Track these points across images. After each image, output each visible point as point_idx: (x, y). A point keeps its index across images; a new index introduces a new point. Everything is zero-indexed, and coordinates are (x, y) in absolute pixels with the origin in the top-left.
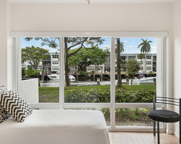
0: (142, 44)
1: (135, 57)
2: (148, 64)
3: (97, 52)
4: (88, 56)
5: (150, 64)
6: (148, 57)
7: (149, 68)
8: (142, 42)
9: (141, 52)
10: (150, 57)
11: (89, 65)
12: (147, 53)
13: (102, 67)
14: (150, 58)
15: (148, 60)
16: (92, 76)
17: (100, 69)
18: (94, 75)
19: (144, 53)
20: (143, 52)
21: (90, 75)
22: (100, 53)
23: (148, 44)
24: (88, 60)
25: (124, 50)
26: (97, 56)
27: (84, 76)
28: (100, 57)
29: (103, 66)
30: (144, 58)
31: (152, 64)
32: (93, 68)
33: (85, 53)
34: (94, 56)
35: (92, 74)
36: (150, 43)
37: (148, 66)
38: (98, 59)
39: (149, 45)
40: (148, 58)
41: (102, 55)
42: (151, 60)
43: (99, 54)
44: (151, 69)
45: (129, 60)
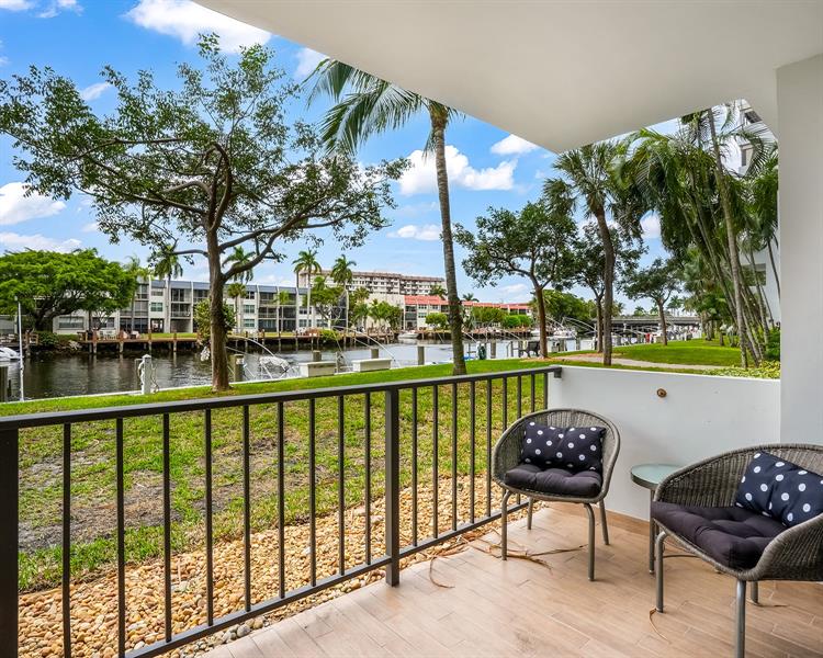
2: (247, 311)
3: (105, 271)
4: (73, 281)
5: (253, 311)
6: (248, 292)
7: (250, 322)
10: (252, 293)
11: (70, 313)
13: (114, 318)
14: (253, 297)
15: (247, 302)
16: (85, 347)
17: (105, 326)
18: (95, 345)
21: (74, 344)
22: (115, 275)
24: (68, 295)
26: (106, 285)
27: (52, 347)
28: (115, 286)
29: (116, 315)
31: (256, 311)
32: (78, 321)
33: (61, 270)
34: (93, 284)
35: (87, 341)
37: (247, 316)
38: (108, 294)
40: (247, 298)
41: (122, 283)
42: (255, 302)
43: (111, 277)
44: (253, 325)
45: (195, 300)
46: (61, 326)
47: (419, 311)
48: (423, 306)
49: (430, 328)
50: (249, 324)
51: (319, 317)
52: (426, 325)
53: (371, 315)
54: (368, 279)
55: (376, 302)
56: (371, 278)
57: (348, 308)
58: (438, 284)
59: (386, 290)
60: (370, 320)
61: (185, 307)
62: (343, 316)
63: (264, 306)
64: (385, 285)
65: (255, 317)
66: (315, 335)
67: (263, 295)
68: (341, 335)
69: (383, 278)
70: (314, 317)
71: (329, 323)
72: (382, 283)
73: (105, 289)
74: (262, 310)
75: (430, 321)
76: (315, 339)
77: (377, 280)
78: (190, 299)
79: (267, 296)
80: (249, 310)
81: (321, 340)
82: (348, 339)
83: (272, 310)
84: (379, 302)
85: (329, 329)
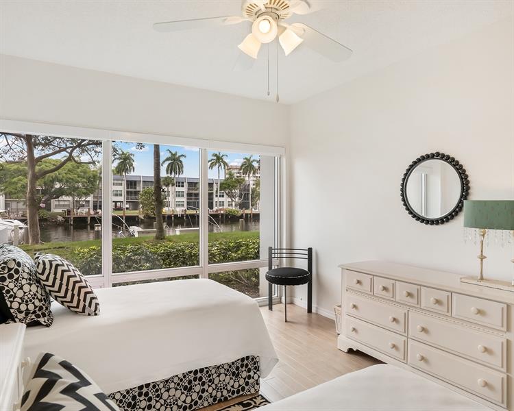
0: (167, 159)
2: (179, 196)
3: (79, 170)
4: (56, 177)
5: (183, 196)
6: (179, 183)
7: (181, 203)
8: (169, 155)
9: (167, 173)
10: (183, 183)
11: (58, 198)
12: (177, 176)
13: (89, 201)
14: (183, 186)
15: (179, 189)
16: (67, 220)
17: (83, 206)
18: (72, 218)
19: (173, 176)
20: (171, 174)
21: (60, 218)
22: (85, 172)
23: (178, 159)
24: (57, 186)
25: (134, 168)
26: (79, 179)
27: (46, 220)
28: (85, 180)
29: (90, 198)
30: (173, 185)
31: (185, 195)
32: (66, 203)
34: (70, 178)
35: (67, 216)
36: (182, 159)
37: (178, 199)
38: (80, 185)
39: (181, 162)
40: (179, 186)
41: (90, 177)
42: (184, 189)
43: (82, 174)
44: (183, 205)
45: (143, 188)
46: (56, 206)
50: (179, 204)
51: (230, 200)
57: (250, 192)
61: (136, 193)
62: (247, 199)
63: (191, 192)
65: (184, 199)
66: (222, 212)
67: (190, 184)
70: (226, 199)
71: (234, 203)
73: (78, 182)
74: (189, 195)
76: (222, 215)
78: (140, 188)
79: (193, 185)
80: (180, 194)
81: (227, 216)
82: (247, 215)
83: (196, 195)
85: (233, 208)
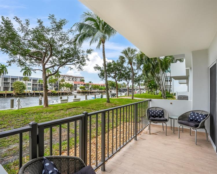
0: (24, 69)
1: (17, 79)
2: (29, 85)
5: (30, 85)
9: (24, 75)
10: (30, 80)
15: (29, 82)
19: (28, 77)
25: (7, 72)
31: (31, 85)
39: (31, 72)
42: (31, 82)
44: (30, 89)
45: (11, 81)
47: (78, 85)
48: (79, 84)
49: (81, 90)
52: (80, 89)
53: (65, 86)
54: (63, 77)
55: (66, 83)
56: (64, 76)
57: (59, 84)
58: (82, 78)
59: (68, 80)
60: (65, 88)
61: (8, 83)
62: (57, 87)
63: (34, 83)
64: (68, 78)
65: (31, 86)
66: (50, 92)
67: (34, 80)
68: (57, 92)
69: (67, 76)
70: (49, 87)
71: (54, 88)
72: (67, 78)
74: (33, 85)
75: (81, 88)
76: (50, 93)
77: (66, 77)
78: (10, 81)
79: (35, 80)
80: (29, 84)
81: (52, 93)
82: (59, 93)
83: (36, 85)
84: (67, 83)
85: (54, 90)
